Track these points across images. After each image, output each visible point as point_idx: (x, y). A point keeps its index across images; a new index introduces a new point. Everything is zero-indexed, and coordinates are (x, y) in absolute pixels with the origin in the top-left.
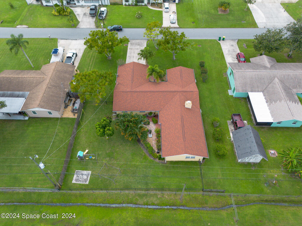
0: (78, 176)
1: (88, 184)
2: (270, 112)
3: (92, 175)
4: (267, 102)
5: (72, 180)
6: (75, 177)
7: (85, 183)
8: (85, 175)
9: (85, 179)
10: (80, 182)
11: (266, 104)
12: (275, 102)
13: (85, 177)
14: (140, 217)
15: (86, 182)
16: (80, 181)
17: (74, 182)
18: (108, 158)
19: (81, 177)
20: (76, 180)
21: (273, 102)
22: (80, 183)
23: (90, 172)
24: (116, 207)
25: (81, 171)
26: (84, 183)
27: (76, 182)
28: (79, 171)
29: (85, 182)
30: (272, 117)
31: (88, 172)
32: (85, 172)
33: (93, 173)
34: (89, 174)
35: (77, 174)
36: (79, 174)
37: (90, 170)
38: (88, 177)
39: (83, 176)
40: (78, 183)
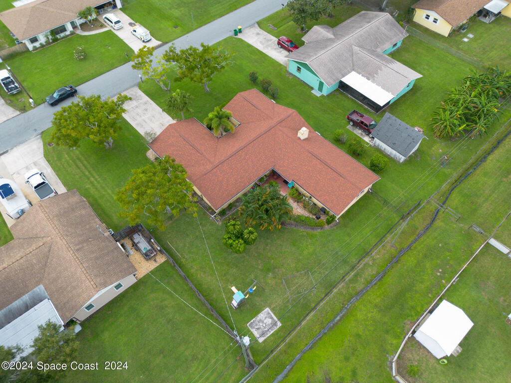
0: (258, 329)
1: (281, 325)
2: (382, 88)
3: (273, 310)
4: (368, 79)
5: (257, 340)
6: (255, 333)
7: (278, 327)
8: (265, 318)
9: (271, 324)
10: (270, 332)
11: (369, 82)
12: (377, 73)
13: (269, 321)
14: (377, 301)
15: (276, 325)
16: (268, 330)
17: (261, 340)
18: (270, 274)
19: (264, 325)
20: (262, 335)
21: (375, 75)
22: (272, 333)
23: (267, 310)
24: (341, 318)
25: (254, 319)
26: (276, 329)
27: (265, 338)
28: (252, 321)
29: (275, 327)
30: (389, 92)
31: (265, 312)
32: (261, 316)
33: (272, 306)
34: (269, 313)
35: (254, 328)
36: (256, 325)
37: (265, 307)
38: (272, 318)
39: (265, 322)
40: (268, 335)
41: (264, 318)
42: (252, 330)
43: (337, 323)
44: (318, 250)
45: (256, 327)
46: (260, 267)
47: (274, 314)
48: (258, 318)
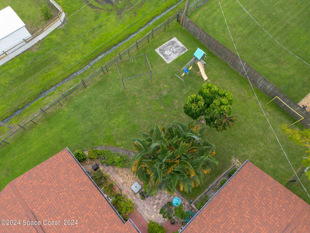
0: (177, 47)
1: (156, 50)
3: (163, 61)
5: (178, 39)
6: (179, 43)
7: (159, 48)
8: (170, 55)
9: (165, 51)
10: (166, 44)
13: (167, 53)
14: (56, 69)
15: (160, 50)
16: (168, 46)
17: (175, 39)
18: (164, 94)
19: (171, 49)
20: (173, 43)
22: (165, 44)
23: (168, 62)
24: (96, 57)
25: (181, 54)
26: (161, 47)
27: (171, 40)
28: (183, 53)
29: (161, 48)
31: (170, 60)
32: (174, 57)
33: (163, 64)
34: (167, 59)
35: (181, 48)
36: (179, 49)
37: (170, 64)
38: (164, 55)
39: (171, 52)
40: (168, 42)
41: (172, 54)
42: (183, 46)
43: (102, 53)
44: (106, 121)
45: (179, 48)
46: (176, 101)
47: (162, 58)
48: (178, 55)
